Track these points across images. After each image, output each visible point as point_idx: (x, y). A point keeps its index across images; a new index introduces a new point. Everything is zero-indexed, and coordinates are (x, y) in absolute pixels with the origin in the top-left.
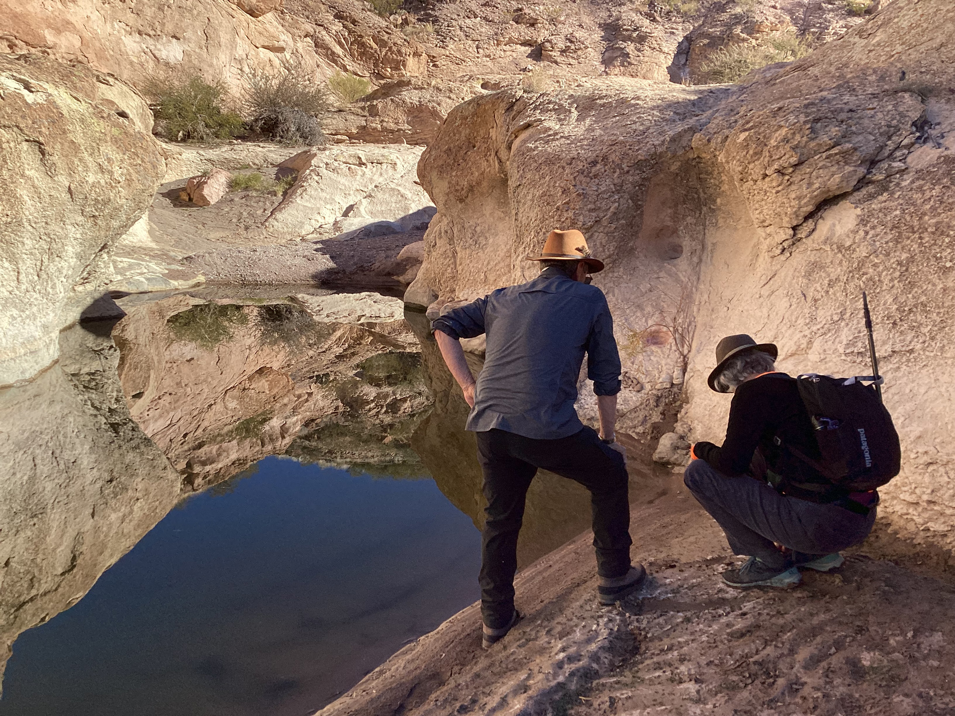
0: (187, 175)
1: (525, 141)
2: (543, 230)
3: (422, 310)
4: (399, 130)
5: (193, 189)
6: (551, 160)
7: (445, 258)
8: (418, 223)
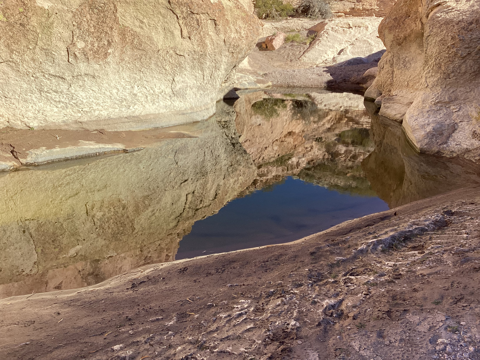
0: (265, 36)
1: (436, 13)
2: (439, 58)
3: (373, 100)
4: (372, 9)
5: (268, 42)
6: (448, 22)
7: (388, 74)
8: (376, 58)
